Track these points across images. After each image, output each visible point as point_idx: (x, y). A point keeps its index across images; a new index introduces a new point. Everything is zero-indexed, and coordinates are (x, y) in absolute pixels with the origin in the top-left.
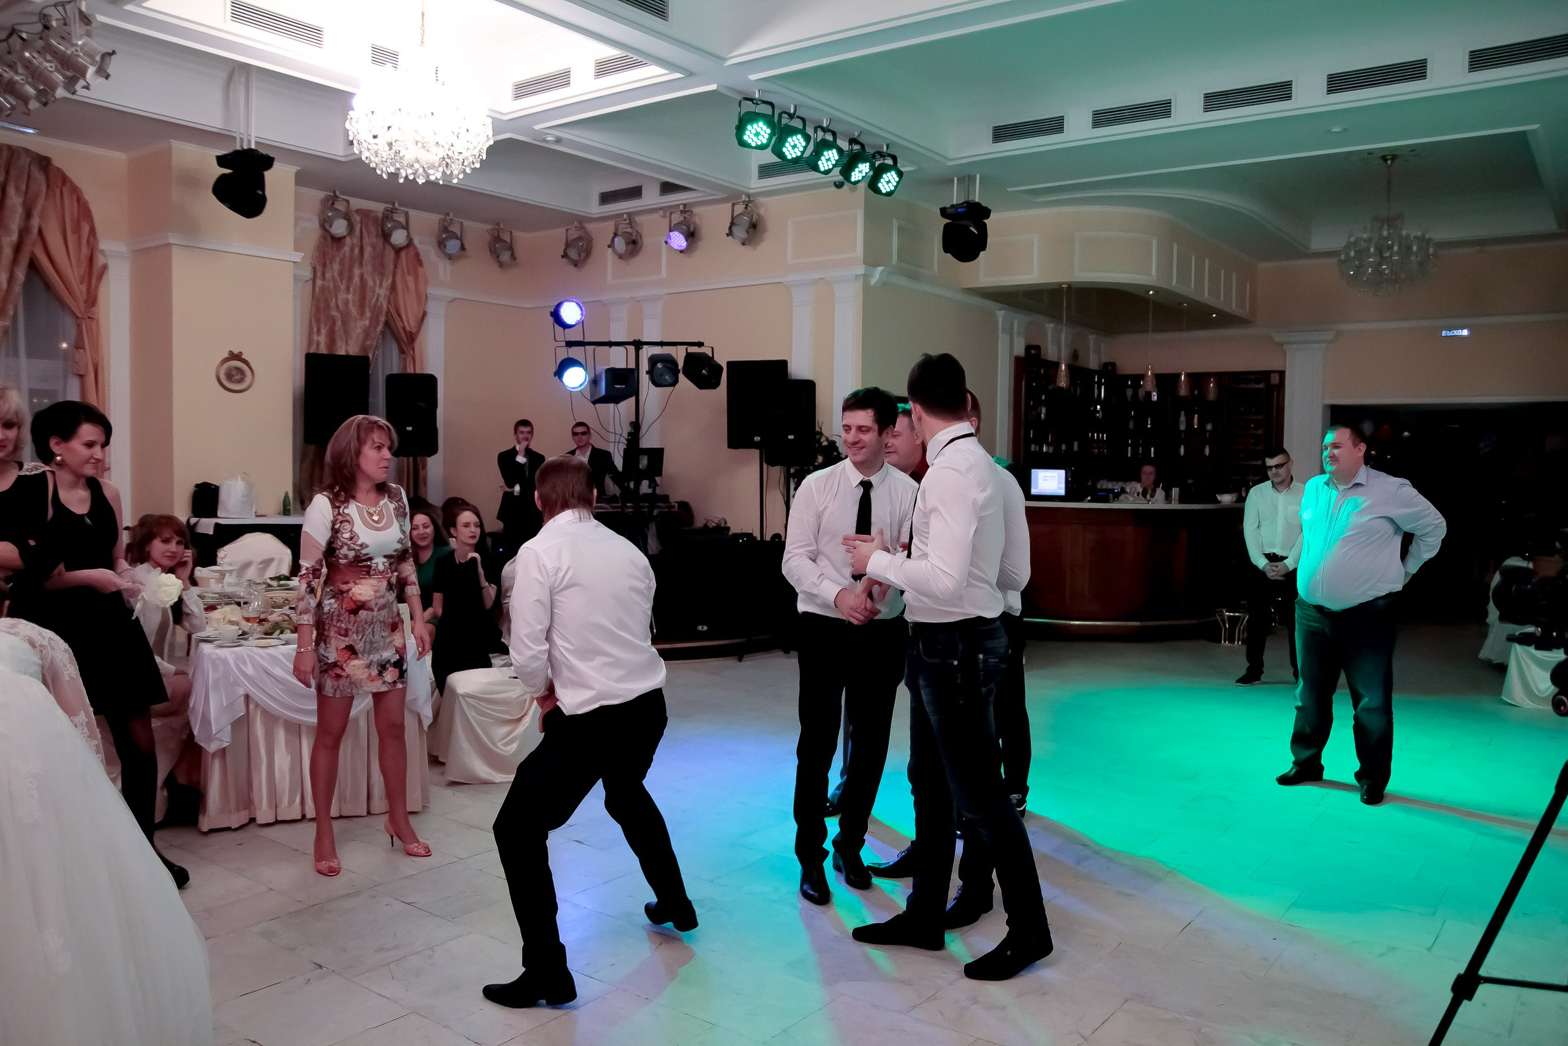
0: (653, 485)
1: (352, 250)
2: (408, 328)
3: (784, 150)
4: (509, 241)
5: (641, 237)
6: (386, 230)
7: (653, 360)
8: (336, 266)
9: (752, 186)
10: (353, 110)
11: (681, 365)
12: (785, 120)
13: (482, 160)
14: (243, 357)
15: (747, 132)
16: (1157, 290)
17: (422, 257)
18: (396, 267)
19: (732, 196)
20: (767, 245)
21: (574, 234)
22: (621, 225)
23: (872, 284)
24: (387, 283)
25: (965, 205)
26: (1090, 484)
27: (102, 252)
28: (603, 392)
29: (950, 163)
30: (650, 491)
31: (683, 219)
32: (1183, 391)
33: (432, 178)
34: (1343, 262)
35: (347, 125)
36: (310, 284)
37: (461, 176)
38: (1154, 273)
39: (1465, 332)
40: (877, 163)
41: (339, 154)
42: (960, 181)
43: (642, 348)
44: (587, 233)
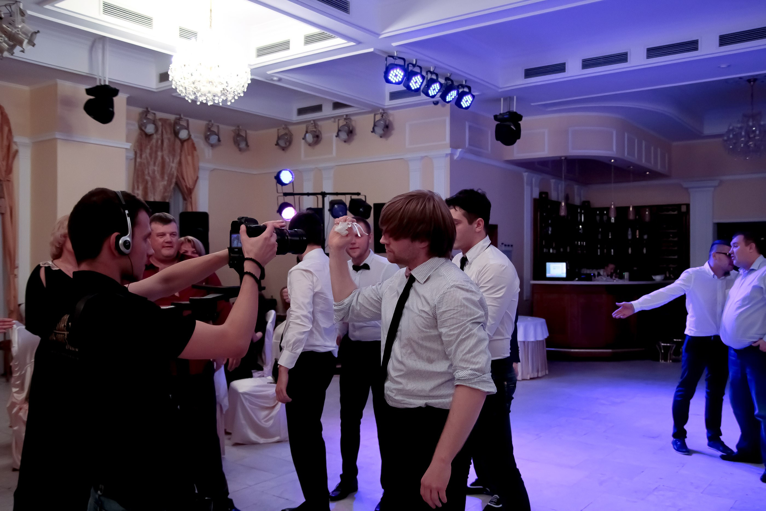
1: (157, 141)
2: (188, 186)
3: (411, 84)
4: (244, 135)
5: (321, 133)
6: (176, 130)
7: (332, 203)
9: (386, 105)
10: (173, 64)
11: (348, 204)
12: (411, 68)
13: (244, 92)
15: (391, 75)
16: (616, 159)
17: (196, 145)
18: (181, 151)
19: (374, 110)
20: (394, 137)
21: (282, 132)
22: (310, 127)
23: (455, 159)
24: (177, 160)
25: (508, 113)
26: (577, 270)
27: (15, 143)
29: (500, 90)
31: (345, 123)
32: (631, 217)
33: (216, 102)
34: (726, 141)
35: (169, 72)
36: (133, 161)
37: (233, 101)
38: (614, 149)
40: (460, 91)
41: (154, 87)
42: (505, 100)
43: (326, 197)
44: (289, 131)
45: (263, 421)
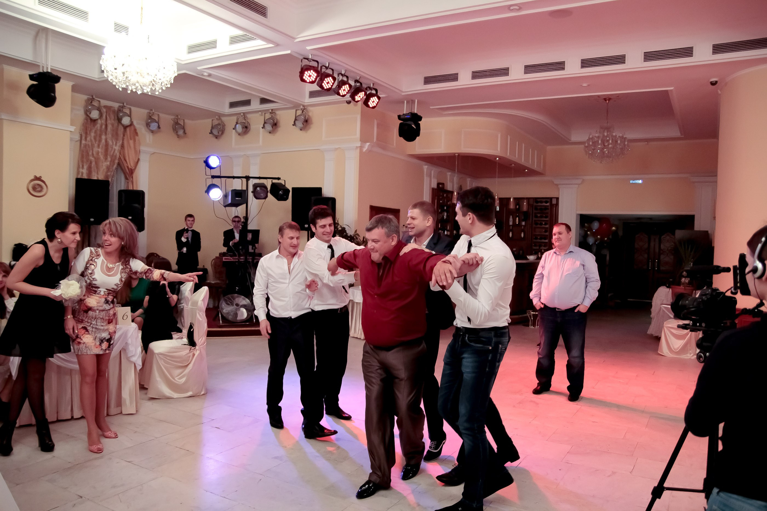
0: (254, 248)
1: (101, 126)
2: (130, 167)
3: (323, 84)
4: (182, 124)
5: (250, 125)
6: (119, 116)
7: (255, 186)
8: (93, 134)
9: (306, 101)
10: (104, 55)
11: (269, 189)
12: (324, 70)
13: (171, 83)
14: (42, 179)
15: (305, 75)
16: (500, 158)
17: (138, 131)
18: (124, 135)
19: (296, 106)
20: (313, 130)
21: (216, 122)
22: (240, 119)
23: (364, 151)
24: (119, 143)
25: (410, 114)
28: (230, 201)
29: (403, 94)
30: (253, 251)
31: (270, 116)
32: (512, 206)
33: (145, 91)
34: (586, 147)
35: (101, 62)
36: (78, 143)
37: (160, 91)
38: (499, 149)
39: (640, 182)
40: (368, 93)
41: (97, 77)
42: (408, 102)
43: (249, 180)
44: (222, 122)
45: (176, 379)
